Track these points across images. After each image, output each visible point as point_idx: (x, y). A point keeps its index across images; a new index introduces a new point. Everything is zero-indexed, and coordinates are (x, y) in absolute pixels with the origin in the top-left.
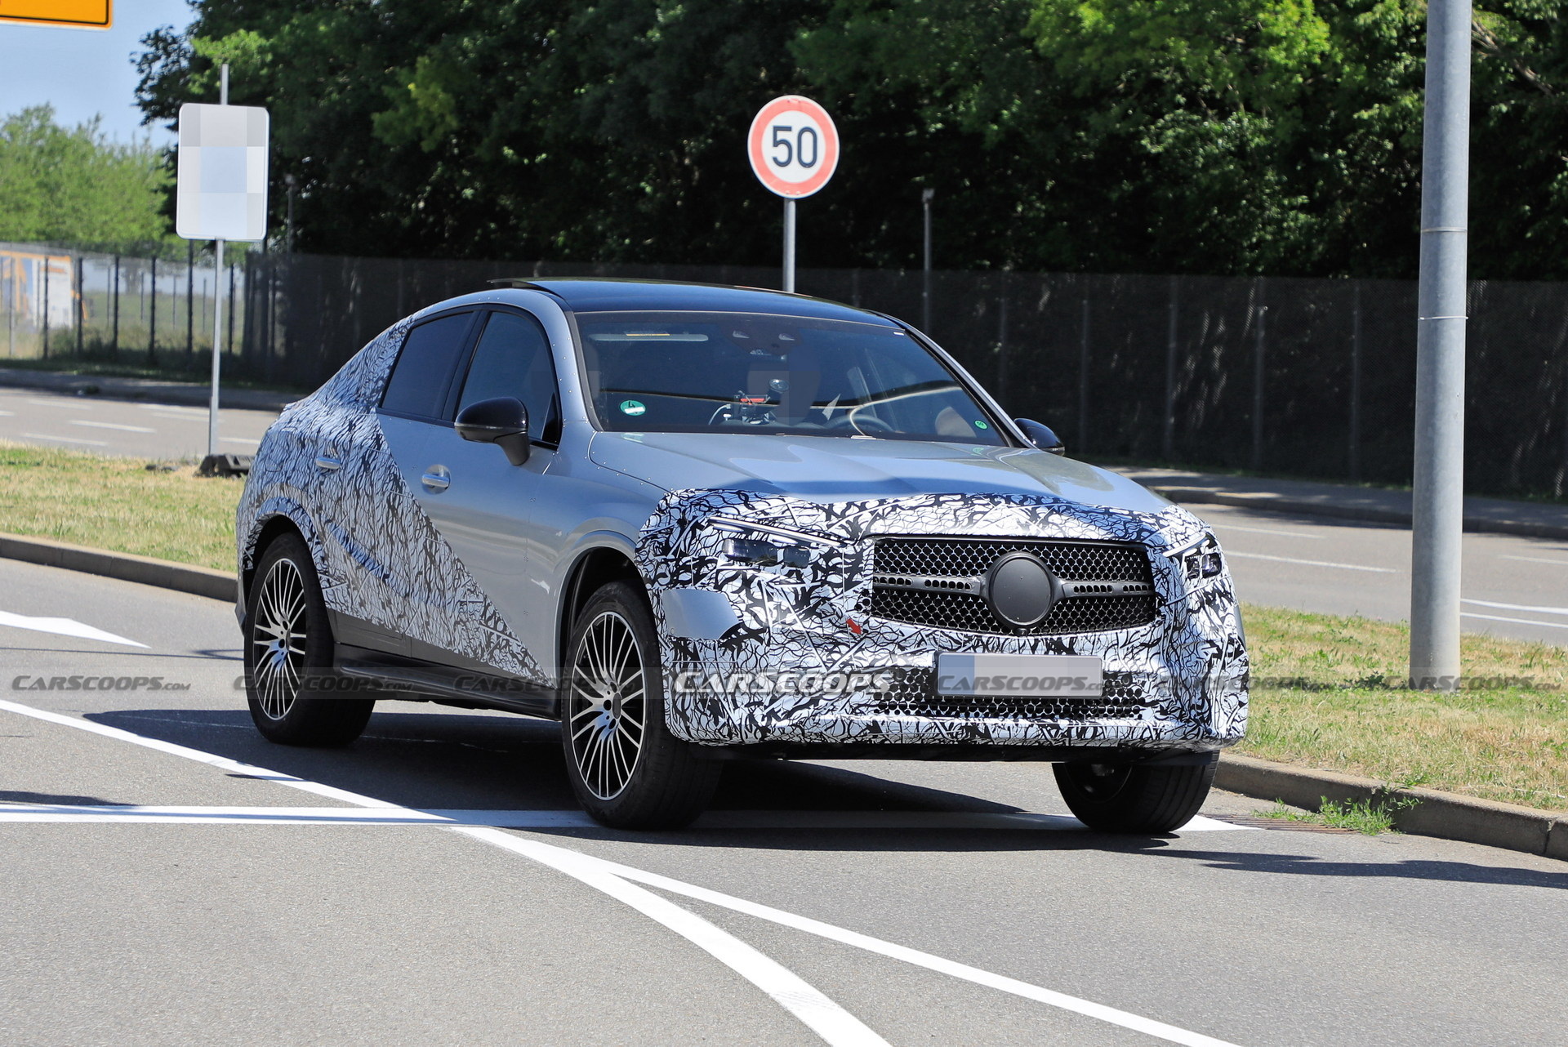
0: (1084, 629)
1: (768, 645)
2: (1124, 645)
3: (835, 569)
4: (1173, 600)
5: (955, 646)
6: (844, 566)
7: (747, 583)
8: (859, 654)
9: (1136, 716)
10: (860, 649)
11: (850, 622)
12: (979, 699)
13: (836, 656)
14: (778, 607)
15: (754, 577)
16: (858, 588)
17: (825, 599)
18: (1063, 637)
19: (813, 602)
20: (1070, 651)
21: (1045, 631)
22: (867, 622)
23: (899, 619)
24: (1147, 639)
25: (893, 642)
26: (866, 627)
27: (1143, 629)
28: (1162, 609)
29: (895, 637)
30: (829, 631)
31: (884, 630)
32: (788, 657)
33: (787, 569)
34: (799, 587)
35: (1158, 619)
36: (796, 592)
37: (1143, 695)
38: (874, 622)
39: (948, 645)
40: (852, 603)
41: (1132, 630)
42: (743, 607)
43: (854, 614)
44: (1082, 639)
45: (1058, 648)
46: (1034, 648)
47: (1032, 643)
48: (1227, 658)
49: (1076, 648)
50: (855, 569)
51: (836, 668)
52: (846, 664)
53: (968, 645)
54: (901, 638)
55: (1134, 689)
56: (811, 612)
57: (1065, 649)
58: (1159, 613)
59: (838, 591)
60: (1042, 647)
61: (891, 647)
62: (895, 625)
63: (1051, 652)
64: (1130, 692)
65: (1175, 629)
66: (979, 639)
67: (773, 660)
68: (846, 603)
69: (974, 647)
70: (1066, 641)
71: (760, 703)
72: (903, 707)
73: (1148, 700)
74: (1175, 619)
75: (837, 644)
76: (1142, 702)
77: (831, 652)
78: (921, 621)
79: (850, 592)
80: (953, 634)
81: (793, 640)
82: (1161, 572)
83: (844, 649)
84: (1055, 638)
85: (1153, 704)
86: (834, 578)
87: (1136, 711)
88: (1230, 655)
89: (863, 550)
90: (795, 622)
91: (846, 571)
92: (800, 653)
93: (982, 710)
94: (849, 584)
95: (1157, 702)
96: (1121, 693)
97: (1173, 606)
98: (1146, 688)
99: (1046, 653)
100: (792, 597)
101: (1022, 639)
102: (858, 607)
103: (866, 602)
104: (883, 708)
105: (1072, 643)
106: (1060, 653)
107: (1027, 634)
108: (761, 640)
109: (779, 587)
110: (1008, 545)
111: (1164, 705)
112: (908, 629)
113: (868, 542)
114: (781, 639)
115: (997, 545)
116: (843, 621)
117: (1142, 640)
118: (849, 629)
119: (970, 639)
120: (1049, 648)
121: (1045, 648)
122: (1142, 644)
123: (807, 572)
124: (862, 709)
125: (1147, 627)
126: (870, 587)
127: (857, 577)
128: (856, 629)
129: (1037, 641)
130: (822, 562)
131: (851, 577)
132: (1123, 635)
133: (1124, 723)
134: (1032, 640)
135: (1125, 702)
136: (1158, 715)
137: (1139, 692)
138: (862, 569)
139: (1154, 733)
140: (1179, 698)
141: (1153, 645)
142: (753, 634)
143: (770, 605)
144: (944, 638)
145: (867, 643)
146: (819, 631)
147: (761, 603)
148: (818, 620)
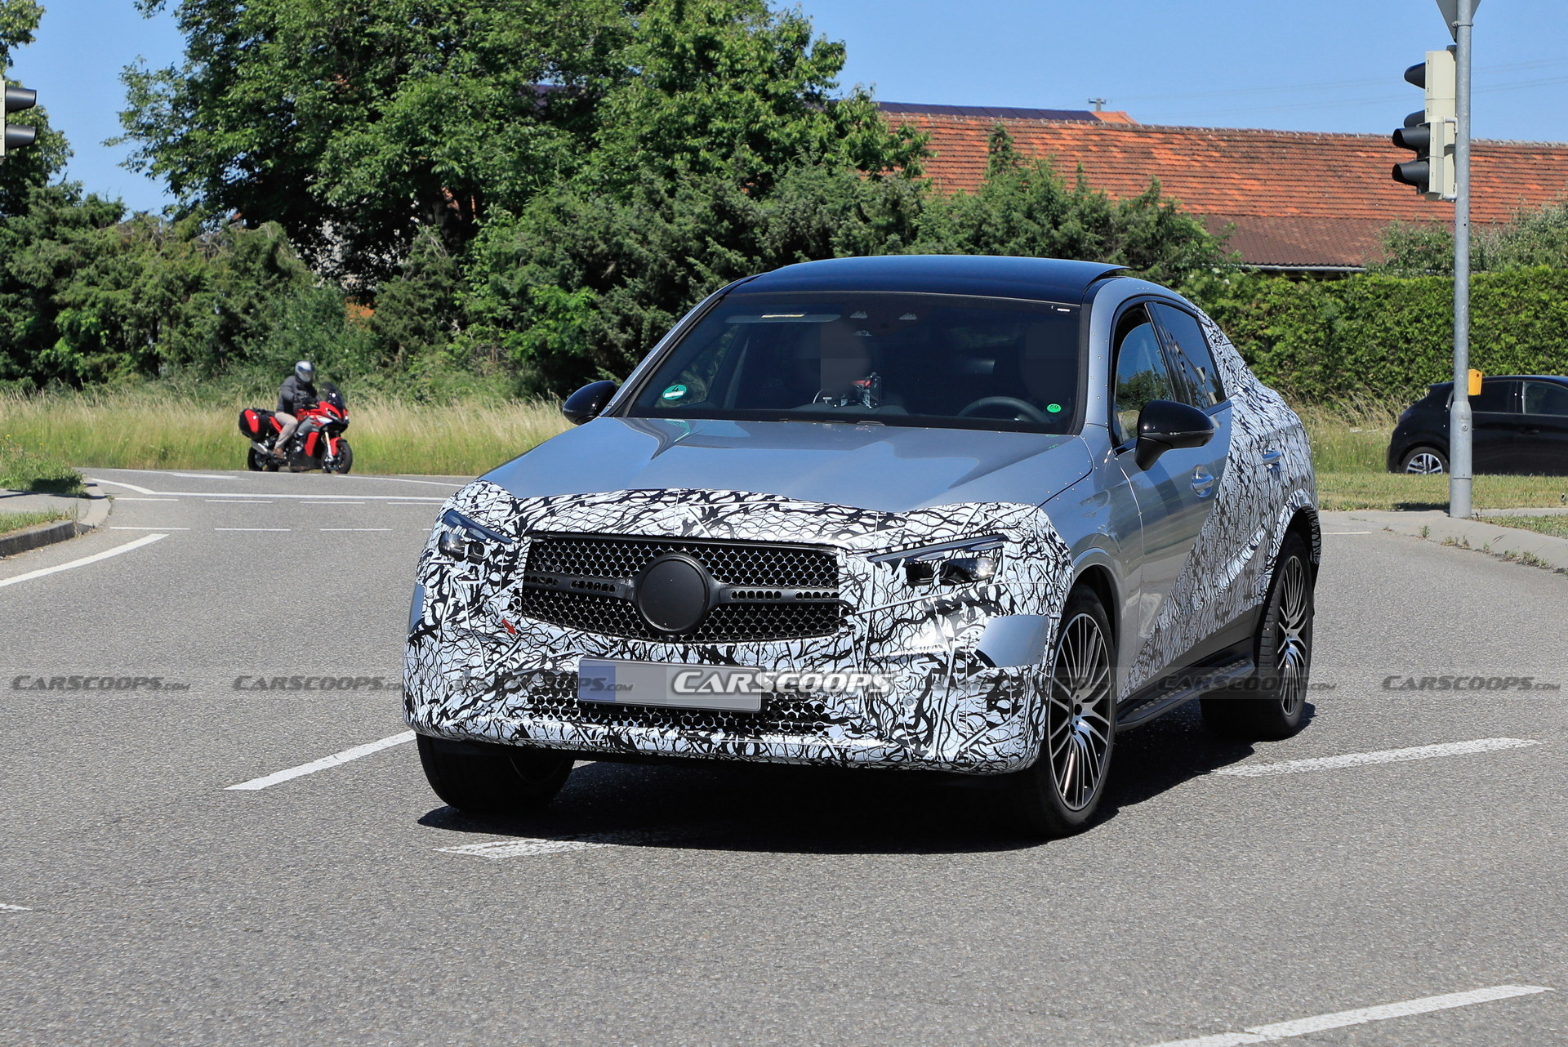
0: (747, 638)
1: (441, 642)
2: (799, 656)
3: (498, 569)
4: (868, 608)
5: (603, 651)
6: (502, 564)
7: (443, 577)
8: (516, 656)
9: (820, 733)
10: (518, 650)
11: (505, 623)
12: (630, 707)
13: (496, 656)
14: (456, 604)
15: (448, 571)
16: (511, 587)
17: (487, 597)
18: (718, 646)
19: (482, 599)
20: (730, 660)
21: (700, 638)
22: (518, 622)
23: (551, 620)
24: (831, 650)
25: (544, 644)
26: (518, 627)
27: (822, 641)
28: (849, 618)
29: (545, 639)
30: (491, 630)
31: (534, 631)
32: (459, 655)
33: (470, 564)
34: (475, 583)
35: (845, 629)
36: (472, 589)
37: (826, 711)
38: (525, 622)
39: (594, 649)
40: (506, 603)
41: (808, 641)
42: (430, 601)
43: (507, 613)
44: (743, 650)
45: (715, 657)
46: (684, 656)
47: (682, 651)
48: (956, 675)
49: (737, 657)
50: (511, 568)
51: (492, 669)
52: (501, 665)
53: (615, 650)
54: (550, 641)
55: (814, 704)
56: (479, 611)
57: (722, 658)
58: (844, 623)
59: (496, 589)
60: (693, 657)
61: (543, 649)
62: (544, 626)
63: (706, 662)
64: (808, 707)
65: (871, 640)
66: (625, 644)
67: (446, 658)
68: (501, 601)
69: (622, 653)
70: (722, 649)
71: (437, 701)
72: (556, 712)
73: (833, 717)
74: (871, 629)
75: (499, 644)
76: (826, 718)
77: (493, 651)
78: (571, 624)
79: (504, 592)
80: (599, 638)
81: (462, 638)
82: (854, 578)
83: (504, 649)
84: (709, 646)
85: (841, 721)
86: (495, 577)
87: (820, 728)
88: (961, 671)
89: (520, 548)
90: (465, 619)
91: (505, 568)
92: (468, 652)
93: (636, 719)
94: (506, 582)
95: (847, 719)
96: (797, 707)
97: (867, 617)
98: (830, 703)
99: (701, 662)
100: (469, 593)
101: (670, 646)
102: (510, 607)
103: (517, 602)
104: (537, 711)
105: (730, 651)
106: (717, 663)
107: (675, 641)
108: (435, 637)
109: (460, 583)
110: (665, 546)
111: (857, 722)
112: (556, 631)
113: (527, 539)
114: (451, 636)
115: (653, 545)
116: (499, 620)
117: (824, 651)
118: (506, 629)
119: (616, 644)
120: (703, 658)
121: (698, 658)
122: (824, 656)
123: (481, 568)
124: (519, 712)
125: (830, 639)
126: (520, 586)
127: (512, 576)
128: (511, 629)
129: (686, 650)
130: (491, 559)
131: (507, 575)
132: (796, 646)
133: (794, 741)
134: (680, 647)
135: (803, 717)
136: (850, 733)
137: (820, 708)
138: (516, 568)
139: (836, 753)
140: (876, 716)
141: (841, 657)
142: (429, 630)
143: (451, 601)
144: (590, 642)
145: (524, 644)
146: (482, 629)
147: (443, 599)
148: (483, 619)
